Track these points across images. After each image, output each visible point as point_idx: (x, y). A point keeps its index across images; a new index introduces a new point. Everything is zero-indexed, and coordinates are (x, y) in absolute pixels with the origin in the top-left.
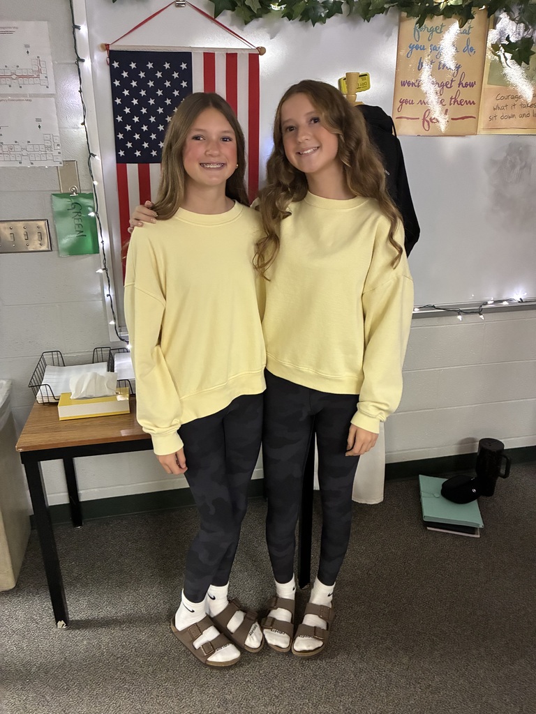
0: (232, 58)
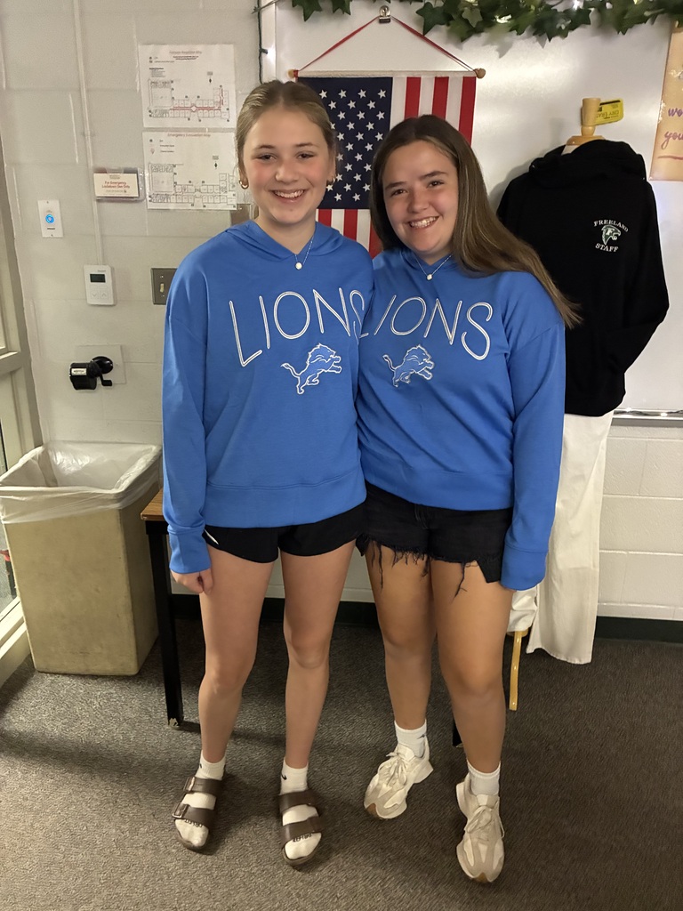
0: (441, 83)
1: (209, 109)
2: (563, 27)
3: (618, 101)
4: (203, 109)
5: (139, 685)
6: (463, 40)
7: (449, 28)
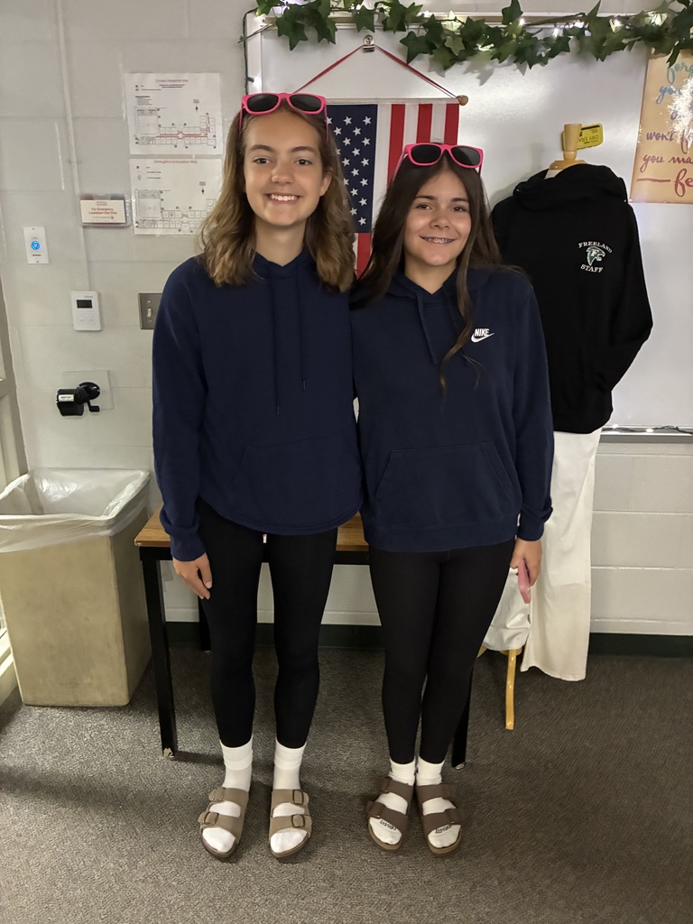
0: (425, 110)
1: (195, 136)
2: (544, 55)
3: (598, 126)
4: (189, 136)
5: (130, 715)
6: (446, 68)
7: (432, 56)
